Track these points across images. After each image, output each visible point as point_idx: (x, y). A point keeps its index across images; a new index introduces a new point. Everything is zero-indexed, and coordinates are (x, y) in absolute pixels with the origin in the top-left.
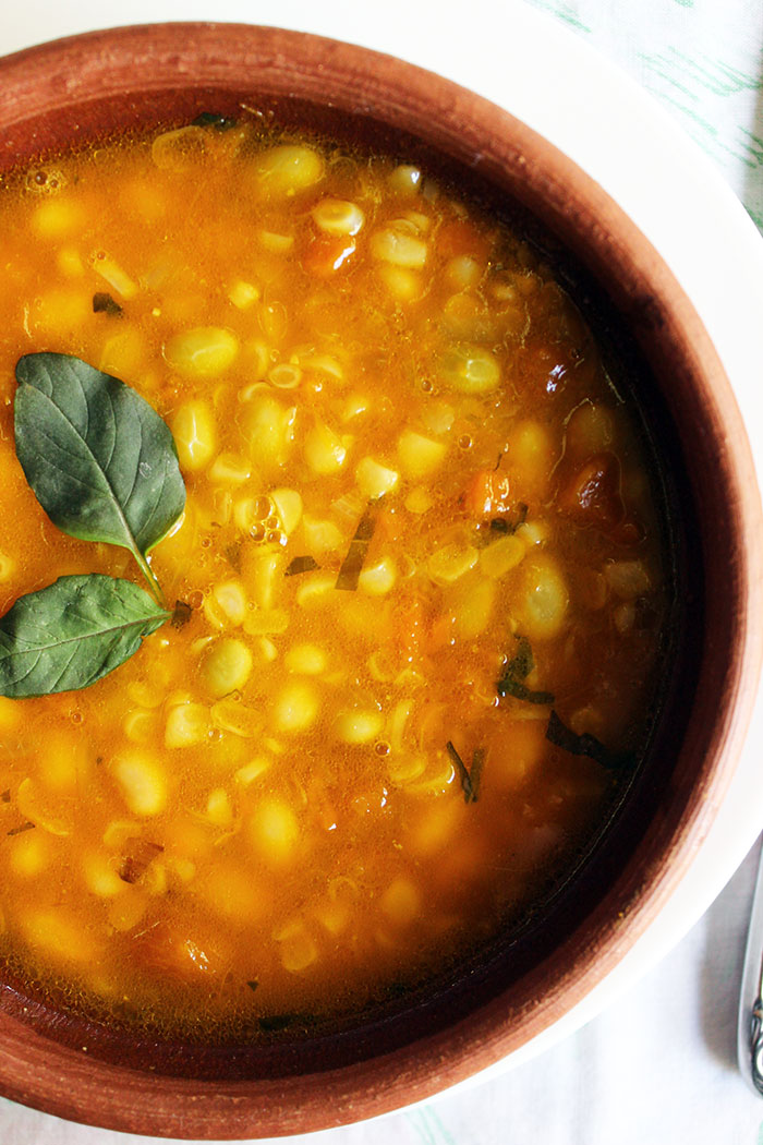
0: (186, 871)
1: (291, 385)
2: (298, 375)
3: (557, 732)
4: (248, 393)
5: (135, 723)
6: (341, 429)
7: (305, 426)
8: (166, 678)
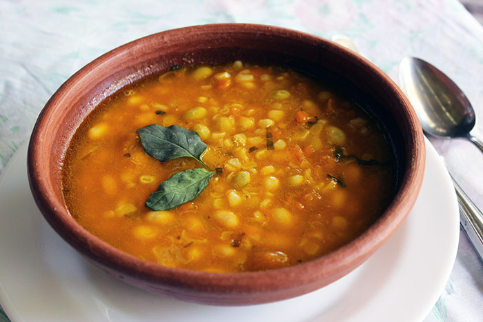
0: (257, 238)
1: (228, 112)
2: (228, 109)
3: (360, 163)
4: (215, 117)
5: (217, 203)
6: (248, 117)
7: (237, 119)
8: (222, 188)
